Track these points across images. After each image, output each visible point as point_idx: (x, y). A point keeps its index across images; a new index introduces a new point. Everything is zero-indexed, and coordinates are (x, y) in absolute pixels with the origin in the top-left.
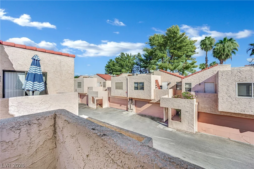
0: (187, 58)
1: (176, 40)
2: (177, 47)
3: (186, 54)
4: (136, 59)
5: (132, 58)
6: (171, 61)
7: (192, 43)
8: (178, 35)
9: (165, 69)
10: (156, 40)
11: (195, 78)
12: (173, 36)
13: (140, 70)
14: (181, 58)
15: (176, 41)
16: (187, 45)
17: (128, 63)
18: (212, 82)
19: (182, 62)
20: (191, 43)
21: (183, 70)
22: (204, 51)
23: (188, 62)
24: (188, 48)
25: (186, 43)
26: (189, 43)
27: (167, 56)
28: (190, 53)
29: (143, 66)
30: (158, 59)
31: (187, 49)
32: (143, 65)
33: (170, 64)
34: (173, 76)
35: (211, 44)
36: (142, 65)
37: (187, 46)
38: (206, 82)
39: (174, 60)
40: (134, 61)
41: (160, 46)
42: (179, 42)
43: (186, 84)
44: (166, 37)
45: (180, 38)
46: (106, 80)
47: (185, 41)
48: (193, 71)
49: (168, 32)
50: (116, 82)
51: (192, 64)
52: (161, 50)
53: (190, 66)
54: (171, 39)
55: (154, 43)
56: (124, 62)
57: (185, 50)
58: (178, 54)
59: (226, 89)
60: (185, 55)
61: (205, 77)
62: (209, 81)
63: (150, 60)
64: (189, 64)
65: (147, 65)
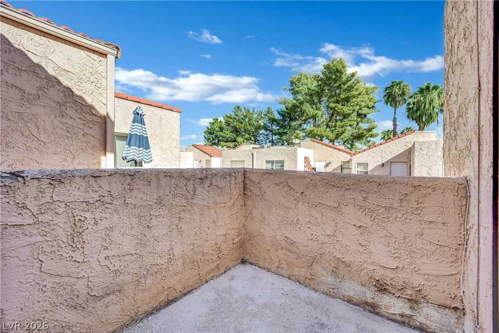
0: (359, 119)
1: (340, 85)
2: (341, 98)
3: (358, 112)
4: (264, 118)
5: (255, 116)
6: (330, 123)
7: (370, 91)
8: (343, 76)
9: (319, 138)
10: (302, 85)
11: (374, 155)
12: (334, 77)
13: (272, 140)
14: (350, 119)
15: (339, 87)
16: (359, 94)
17: (248, 125)
18: (404, 162)
19: (350, 126)
20: (367, 92)
21: (352, 142)
22: (391, 107)
23: (362, 127)
24: (363, 101)
25: (359, 92)
26: (364, 92)
27: (323, 115)
28: (365, 111)
29: (277, 131)
30: (306, 119)
31: (360, 103)
32: (278, 129)
33: (328, 129)
34: (336, 150)
35: (403, 94)
36: (274, 130)
37: (360, 96)
38: (393, 161)
39: (336, 122)
40: (260, 122)
41: (310, 95)
42: (346, 89)
43: (359, 164)
44: (322, 80)
45: (348, 81)
46: (211, 156)
47: (356, 87)
48: (371, 143)
49: (324, 70)
50: (232, 160)
51: (370, 130)
52: (311, 102)
53: (365, 133)
54: (330, 83)
55: (300, 88)
56: (241, 123)
57: (357, 104)
58: (344, 111)
59: (426, 173)
60: (355, 113)
61: (393, 153)
62: (398, 161)
63: (290, 121)
64: (364, 130)
65: (284, 129)
